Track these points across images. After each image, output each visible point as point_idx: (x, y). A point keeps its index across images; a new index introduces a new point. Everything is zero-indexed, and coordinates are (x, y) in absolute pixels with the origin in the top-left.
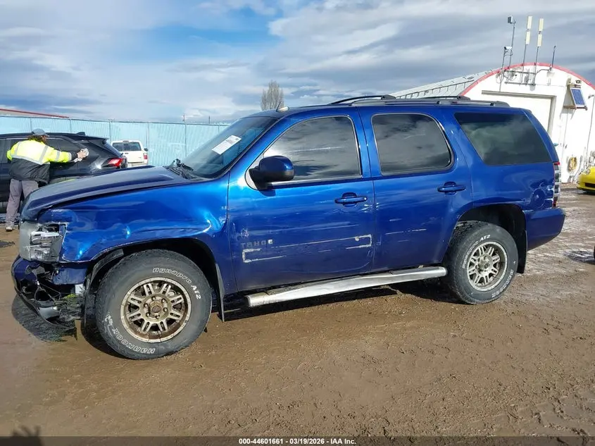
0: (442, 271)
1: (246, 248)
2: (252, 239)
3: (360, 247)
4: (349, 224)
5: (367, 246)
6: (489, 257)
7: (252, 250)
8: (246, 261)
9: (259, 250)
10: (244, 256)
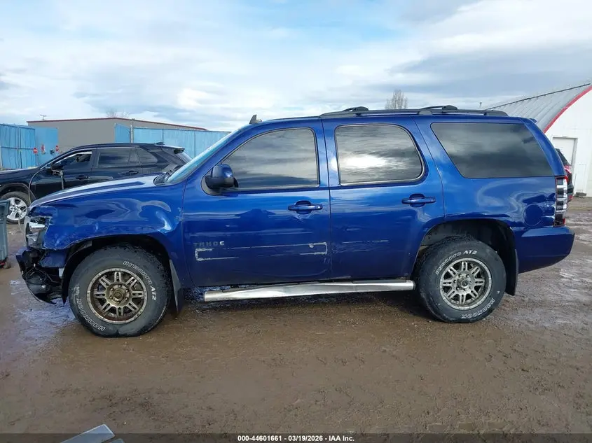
0: (409, 285)
1: (198, 247)
2: (205, 240)
3: (315, 253)
4: (303, 231)
5: (323, 253)
6: (472, 277)
7: (205, 250)
8: (199, 260)
9: (211, 250)
10: (196, 255)
